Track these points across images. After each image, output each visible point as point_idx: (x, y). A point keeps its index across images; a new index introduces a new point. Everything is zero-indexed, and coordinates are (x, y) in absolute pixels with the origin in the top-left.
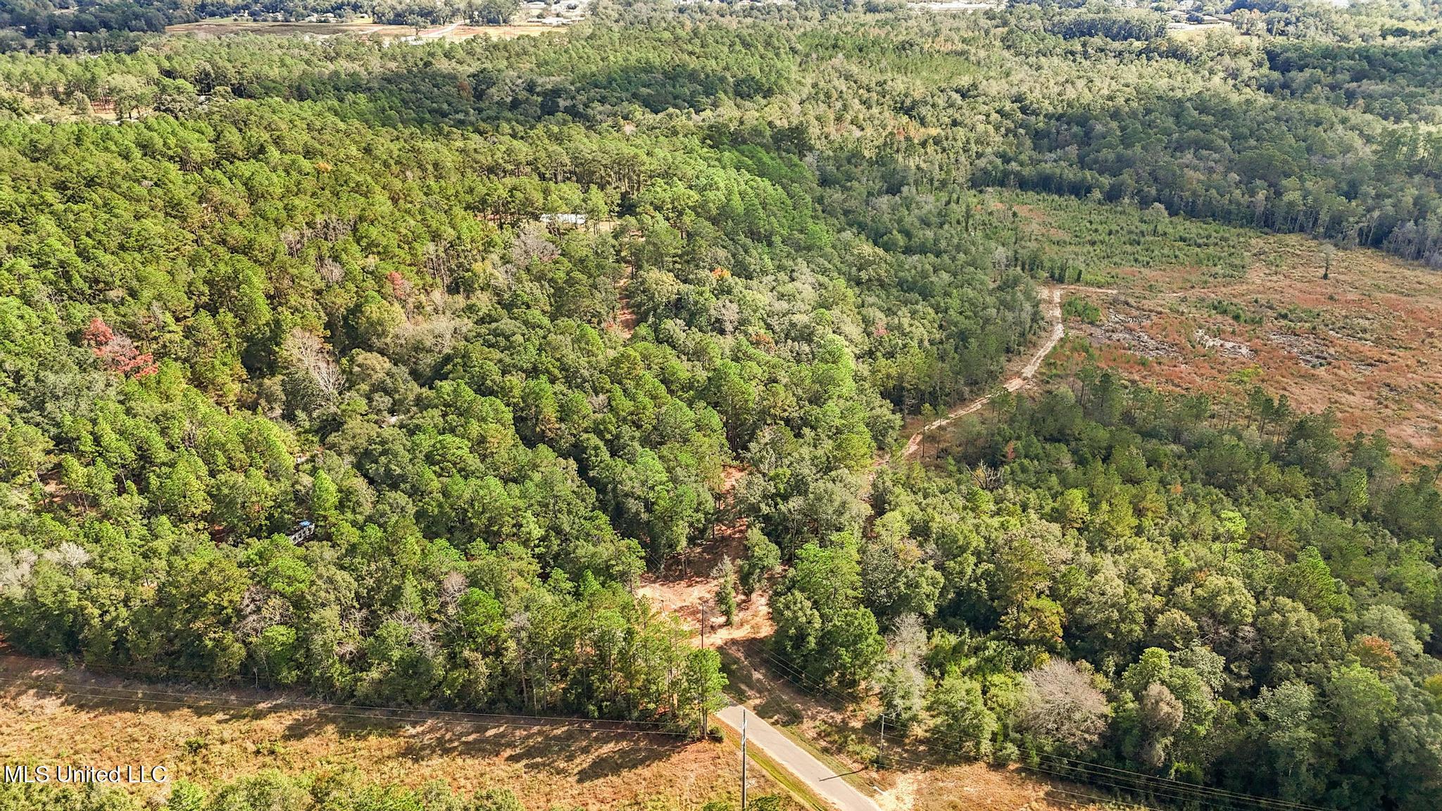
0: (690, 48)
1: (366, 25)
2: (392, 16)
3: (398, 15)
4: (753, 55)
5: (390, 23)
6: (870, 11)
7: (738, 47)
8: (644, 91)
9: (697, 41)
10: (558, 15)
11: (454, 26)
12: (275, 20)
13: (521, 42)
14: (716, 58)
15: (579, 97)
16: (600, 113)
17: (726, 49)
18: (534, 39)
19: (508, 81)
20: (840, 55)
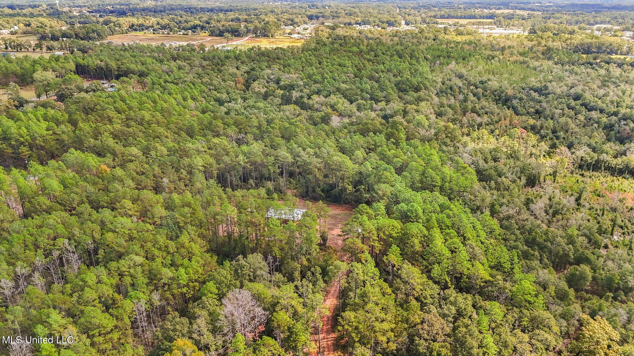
0: (368, 57)
1: (205, 36)
2: (218, 32)
3: (221, 32)
4: (404, 62)
5: (217, 36)
6: (459, 34)
7: (396, 57)
8: (343, 86)
9: (373, 53)
10: (298, 33)
11: (247, 38)
12: (163, 33)
13: (277, 51)
14: (384, 64)
15: (305, 90)
16: (317, 102)
17: (388, 58)
18: (284, 50)
19: (266, 77)
20: (454, 62)
